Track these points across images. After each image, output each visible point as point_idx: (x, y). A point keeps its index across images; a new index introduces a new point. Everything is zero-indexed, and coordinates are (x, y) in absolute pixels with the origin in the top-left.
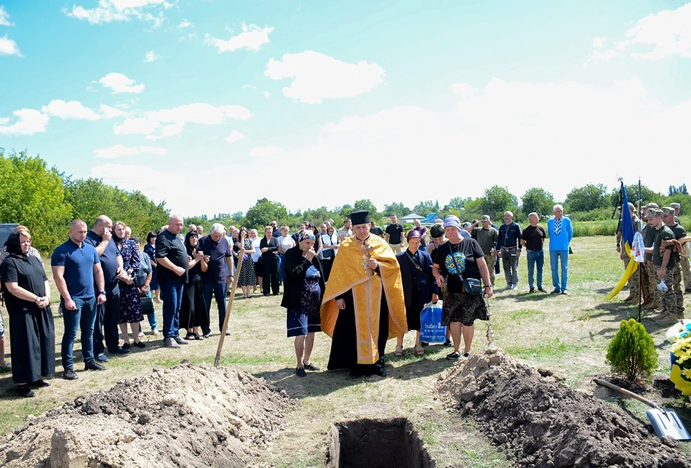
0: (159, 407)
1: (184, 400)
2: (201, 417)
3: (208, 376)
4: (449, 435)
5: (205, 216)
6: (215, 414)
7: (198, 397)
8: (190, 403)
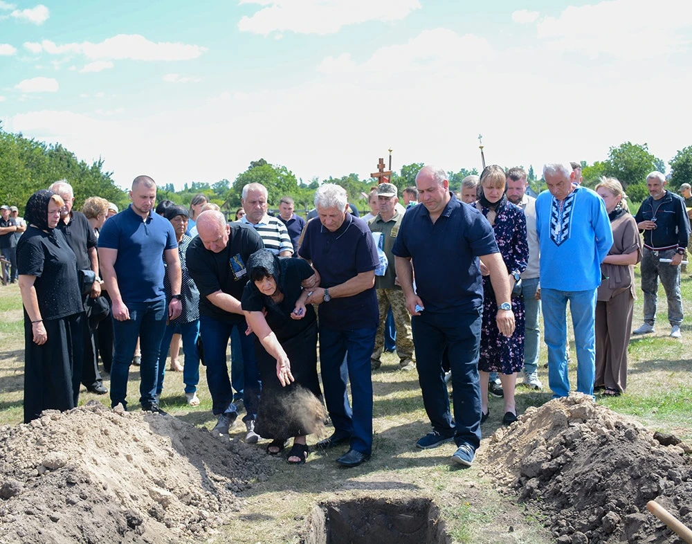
0: (36, 472)
1: (78, 461)
2: (104, 489)
3: (124, 424)
4: (493, 529)
5: (172, 185)
6: (128, 484)
7: (103, 458)
8: (88, 467)
